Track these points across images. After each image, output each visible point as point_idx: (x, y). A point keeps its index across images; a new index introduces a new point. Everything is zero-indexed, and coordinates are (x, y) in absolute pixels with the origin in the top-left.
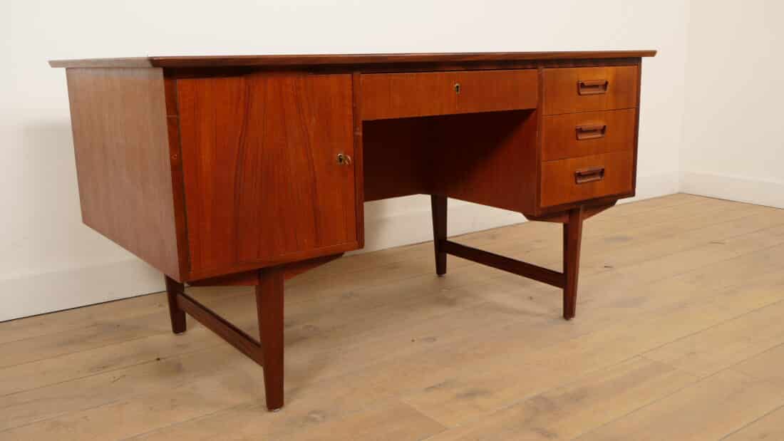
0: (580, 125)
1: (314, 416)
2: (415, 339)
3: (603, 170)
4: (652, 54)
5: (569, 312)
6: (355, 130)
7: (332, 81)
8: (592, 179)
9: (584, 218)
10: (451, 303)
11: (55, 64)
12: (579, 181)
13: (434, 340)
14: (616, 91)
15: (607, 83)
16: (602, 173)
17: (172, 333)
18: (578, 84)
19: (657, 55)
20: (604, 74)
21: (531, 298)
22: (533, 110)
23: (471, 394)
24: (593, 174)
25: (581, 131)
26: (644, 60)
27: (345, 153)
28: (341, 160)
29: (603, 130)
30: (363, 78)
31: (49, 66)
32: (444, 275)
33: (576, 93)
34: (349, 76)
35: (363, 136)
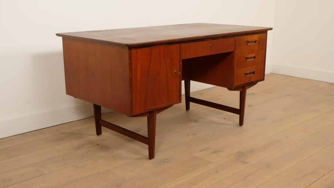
0: (247, 57)
1: (166, 161)
2: (189, 134)
3: (254, 72)
4: (271, 29)
5: (241, 123)
6: (180, 63)
7: (174, 47)
8: (250, 75)
9: (247, 89)
10: (196, 121)
11: (58, 35)
12: (247, 76)
13: (195, 134)
14: (259, 43)
15: (256, 41)
16: (254, 73)
17: (96, 135)
18: (247, 42)
19: (273, 30)
20: (255, 37)
21: (225, 118)
22: (233, 52)
23: (215, 152)
24: (250, 73)
25: (248, 58)
26: (269, 32)
27: (177, 70)
28: (176, 73)
29: (254, 58)
30: (183, 45)
31: (56, 36)
32: (189, 110)
33: (246, 44)
34: (179, 45)
35: (183, 64)
